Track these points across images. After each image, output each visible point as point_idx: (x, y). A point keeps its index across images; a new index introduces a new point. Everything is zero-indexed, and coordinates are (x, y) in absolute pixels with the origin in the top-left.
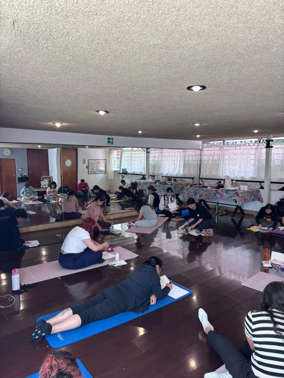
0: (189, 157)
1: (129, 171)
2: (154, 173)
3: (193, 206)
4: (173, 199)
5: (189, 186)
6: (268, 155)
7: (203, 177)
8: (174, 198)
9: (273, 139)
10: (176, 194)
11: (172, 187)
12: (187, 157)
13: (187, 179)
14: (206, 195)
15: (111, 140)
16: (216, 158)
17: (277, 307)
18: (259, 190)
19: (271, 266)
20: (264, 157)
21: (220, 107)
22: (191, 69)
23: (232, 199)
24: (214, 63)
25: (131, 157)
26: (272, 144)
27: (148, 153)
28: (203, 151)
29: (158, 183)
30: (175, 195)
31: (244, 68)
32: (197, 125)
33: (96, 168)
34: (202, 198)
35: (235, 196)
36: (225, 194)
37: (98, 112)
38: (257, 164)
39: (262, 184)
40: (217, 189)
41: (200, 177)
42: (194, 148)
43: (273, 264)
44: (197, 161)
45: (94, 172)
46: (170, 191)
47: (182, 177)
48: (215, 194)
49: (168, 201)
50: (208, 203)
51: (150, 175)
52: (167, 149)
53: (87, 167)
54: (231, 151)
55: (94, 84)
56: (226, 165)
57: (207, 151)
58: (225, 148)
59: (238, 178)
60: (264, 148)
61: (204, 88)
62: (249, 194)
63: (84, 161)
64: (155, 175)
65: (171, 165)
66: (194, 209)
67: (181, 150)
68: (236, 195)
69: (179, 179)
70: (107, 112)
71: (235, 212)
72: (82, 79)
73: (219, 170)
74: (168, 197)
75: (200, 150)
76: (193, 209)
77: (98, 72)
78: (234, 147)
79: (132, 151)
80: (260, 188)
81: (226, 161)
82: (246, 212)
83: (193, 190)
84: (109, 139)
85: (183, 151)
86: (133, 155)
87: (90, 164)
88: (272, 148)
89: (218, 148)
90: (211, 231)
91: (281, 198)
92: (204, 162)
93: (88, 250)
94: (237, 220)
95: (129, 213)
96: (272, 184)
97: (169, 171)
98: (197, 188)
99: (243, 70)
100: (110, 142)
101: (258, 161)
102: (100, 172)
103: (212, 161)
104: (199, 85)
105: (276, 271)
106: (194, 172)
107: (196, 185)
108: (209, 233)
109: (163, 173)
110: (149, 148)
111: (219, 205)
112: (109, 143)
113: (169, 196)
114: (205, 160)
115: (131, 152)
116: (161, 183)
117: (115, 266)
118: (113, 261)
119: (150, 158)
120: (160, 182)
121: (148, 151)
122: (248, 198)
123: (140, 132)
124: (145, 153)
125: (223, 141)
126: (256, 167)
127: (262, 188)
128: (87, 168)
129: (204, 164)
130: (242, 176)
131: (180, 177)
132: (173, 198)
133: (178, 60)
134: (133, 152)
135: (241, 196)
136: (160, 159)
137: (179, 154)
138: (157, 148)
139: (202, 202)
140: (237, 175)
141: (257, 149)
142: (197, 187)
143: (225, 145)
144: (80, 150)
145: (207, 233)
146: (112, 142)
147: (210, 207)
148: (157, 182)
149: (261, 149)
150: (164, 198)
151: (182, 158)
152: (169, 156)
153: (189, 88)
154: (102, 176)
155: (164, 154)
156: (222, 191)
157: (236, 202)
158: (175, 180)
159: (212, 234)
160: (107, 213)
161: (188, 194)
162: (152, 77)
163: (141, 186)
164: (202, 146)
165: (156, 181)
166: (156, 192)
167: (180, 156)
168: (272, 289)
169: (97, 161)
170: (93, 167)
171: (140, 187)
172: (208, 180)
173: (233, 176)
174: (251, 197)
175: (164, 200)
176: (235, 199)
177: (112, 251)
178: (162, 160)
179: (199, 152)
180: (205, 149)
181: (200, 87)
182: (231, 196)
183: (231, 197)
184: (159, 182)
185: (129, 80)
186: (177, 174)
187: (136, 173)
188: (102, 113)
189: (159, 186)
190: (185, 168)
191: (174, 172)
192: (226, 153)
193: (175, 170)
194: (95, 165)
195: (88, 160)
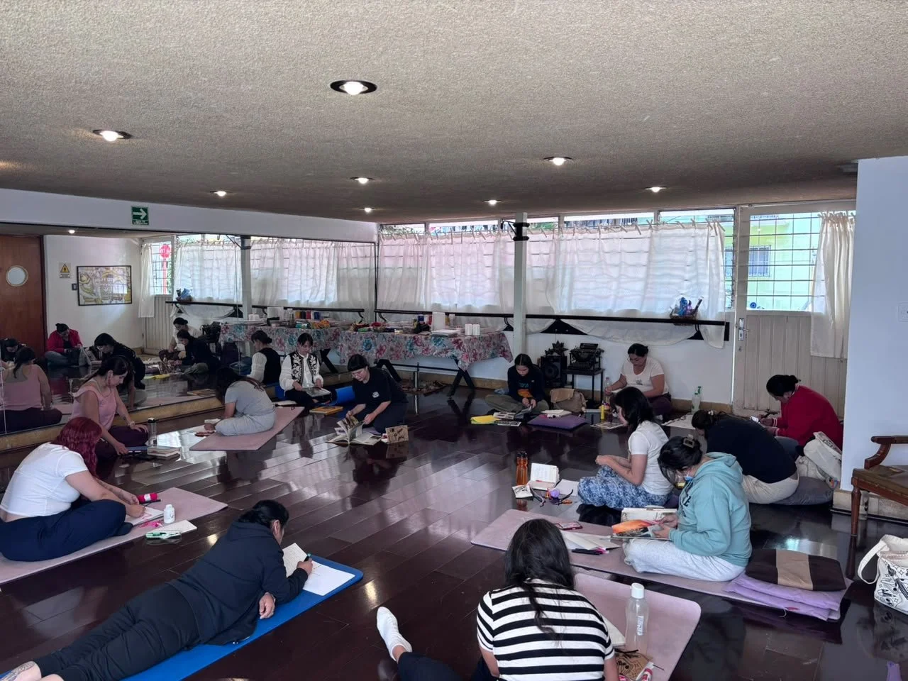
0: (350, 262)
1: (196, 296)
2: (264, 301)
3: (362, 375)
4: (314, 362)
5: (352, 328)
6: (519, 257)
7: (384, 308)
8: (316, 360)
9: (529, 221)
10: (321, 350)
11: (310, 332)
12: (345, 260)
13: (348, 313)
14: (392, 349)
15: (143, 214)
16: (410, 263)
17: (541, 572)
18: (503, 335)
19: (531, 495)
20: (511, 261)
21: (412, 139)
22: (339, 37)
23: (449, 354)
24: (390, 29)
25: (202, 259)
26: (526, 233)
27: (245, 248)
28: (380, 247)
29: (273, 325)
30: (319, 352)
31: (455, 47)
32: (363, 181)
33: (101, 289)
34: (384, 356)
35: (453, 349)
36: (433, 345)
37: (98, 134)
38: (497, 277)
39: (509, 319)
40: (413, 335)
41: (378, 308)
42: (360, 240)
43: (535, 489)
44: (368, 270)
45: (95, 300)
46: (307, 343)
47: (334, 307)
48: (411, 346)
49: (302, 367)
50: (396, 368)
51: (253, 304)
52: (294, 240)
53: (76, 287)
54: (443, 247)
55: (83, 54)
56: (432, 278)
57: (389, 247)
58: (429, 240)
59: (461, 308)
60: (510, 240)
61: (371, 88)
62: (484, 343)
63: (65, 271)
64: (265, 305)
65: (307, 280)
66: (365, 382)
67: (330, 242)
68: (455, 346)
69: (326, 314)
70: (126, 135)
71: (456, 385)
72: (43, 36)
73: (418, 292)
74: (301, 358)
75: (373, 244)
76: (362, 382)
77: (91, 21)
78: (448, 237)
79: (202, 244)
80: (505, 330)
81: (433, 269)
82: (479, 385)
83: (361, 338)
84: (135, 209)
85: (335, 247)
86: (207, 255)
87: (84, 278)
88: (528, 242)
89: (414, 240)
90: (404, 431)
91: (547, 350)
92: (385, 273)
93: (81, 503)
94: (460, 401)
95: (199, 401)
96: (529, 320)
97: (302, 295)
98: (370, 332)
99: (454, 54)
100: (140, 219)
101: (500, 270)
102: (113, 299)
103: (401, 270)
104: (358, 79)
105: (541, 504)
106: (361, 297)
107: (368, 326)
108: (398, 436)
109: (286, 299)
110: (248, 237)
111: (422, 370)
112: (138, 222)
113: (304, 355)
114: (386, 268)
115: (200, 248)
116: (282, 324)
117: (164, 537)
118: (157, 526)
119: (251, 262)
120: (280, 323)
121: (246, 245)
122: (482, 351)
123: (221, 194)
124: (238, 248)
125: (425, 223)
126: (496, 283)
127: (510, 328)
128: (73, 289)
129: (385, 277)
130: (469, 302)
131: (330, 307)
132: (313, 358)
133: (303, 9)
134: (205, 247)
135: (465, 347)
136: (278, 265)
137: (325, 253)
138: (269, 237)
139: (384, 367)
140: (456, 303)
141: (496, 242)
142: (369, 330)
143: (429, 233)
144: (49, 239)
145: (395, 435)
146: (146, 218)
147: (402, 376)
148: (274, 323)
149: (505, 242)
150: (292, 359)
151: (332, 263)
152: (301, 258)
153: (337, 86)
154: (119, 310)
155: (286, 253)
156: (426, 339)
157: (457, 361)
158: (317, 317)
159: (407, 438)
160: (136, 405)
161: (349, 348)
162: (243, 49)
163: (230, 334)
164: (379, 236)
165: (268, 320)
166: (271, 345)
167: (329, 259)
168: (528, 536)
169: (104, 269)
170: (93, 286)
171: (226, 335)
172: (395, 315)
173: (448, 305)
174: (487, 350)
175: (293, 364)
176: (454, 356)
177: (154, 500)
178: (283, 268)
179: (373, 248)
180: (386, 242)
181: (362, 86)
182: (445, 350)
184: (276, 323)
185: (180, 51)
186: (322, 303)
187: (215, 302)
188: (110, 136)
189: (277, 331)
190: (341, 287)
191: (314, 296)
192: (432, 253)
193: (316, 292)
194: (99, 280)
195: (78, 267)
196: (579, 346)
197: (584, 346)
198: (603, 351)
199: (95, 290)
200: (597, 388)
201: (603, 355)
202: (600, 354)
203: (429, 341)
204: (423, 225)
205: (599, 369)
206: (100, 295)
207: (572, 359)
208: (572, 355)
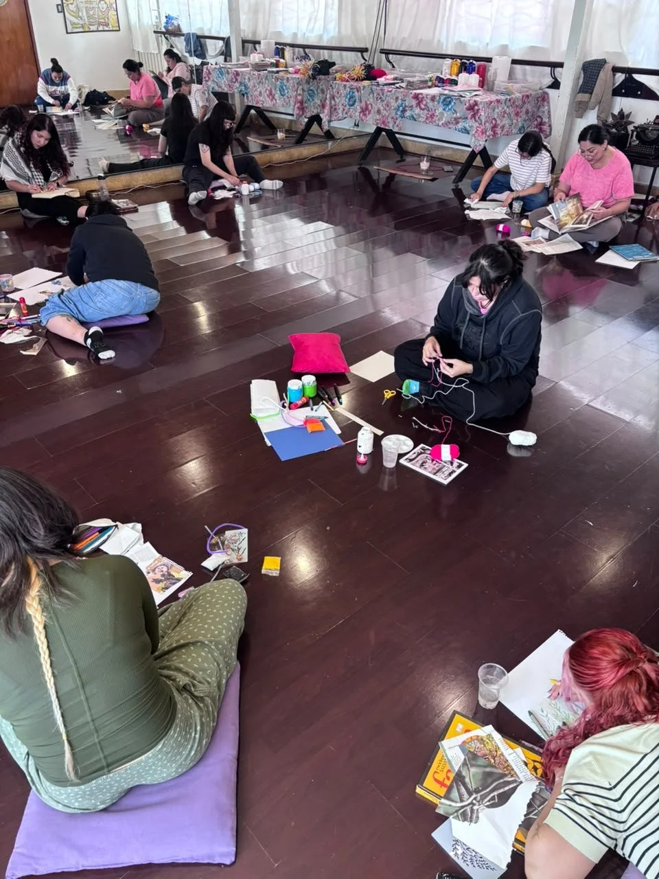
1: (184, 27)
2: (254, 33)
7: (394, 48)
13: (349, 53)
18: (545, 95)
23: (460, 126)
33: (86, 11)
35: (466, 118)
36: (441, 110)
39: (558, 70)
41: (385, 47)
47: (332, 45)
50: (398, 137)
51: (245, 38)
53: (61, 9)
59: (493, 49)
62: (510, 110)
64: (257, 39)
68: (470, 114)
73: (439, 22)
80: (550, 87)
97: (299, 24)
106: (366, 30)
109: (279, 30)
122: (506, 122)
126: (550, 9)
127: (556, 85)
128: (58, 11)
130: (504, 40)
139: (383, 135)
140: (488, 41)
156: (432, 100)
172: (406, 57)
173: (476, 44)
174: (515, 121)
176: (466, 129)
182: (455, 119)
183: (457, 121)
186: (321, 37)
190: (344, 13)
191: (312, 25)
193: (313, 21)
199: (80, 14)
203: (436, 103)
206: (86, 19)
207: (634, 138)
208: (635, 133)
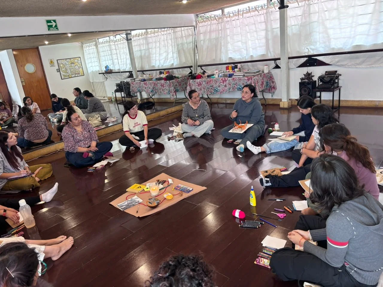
1: (113, 69)
6: (283, 20)
7: (203, 64)
12: (179, 39)
15: (54, 24)
20: (277, 25)
26: (287, 3)
27: (129, 40)
28: (197, 28)
33: (70, 70)
39: (278, 61)
41: (200, 64)
44: (192, 43)
45: (68, 76)
51: (138, 70)
53: (58, 70)
54: (233, 22)
56: (228, 42)
57: (202, 27)
58: (225, 19)
59: (248, 58)
60: (276, 10)
63: (51, 62)
64: (144, 70)
75: (193, 27)
78: (236, 16)
79: (110, 42)
81: (228, 37)
84: (49, 22)
85: (174, 31)
87: (61, 65)
88: (288, 9)
89: (215, 21)
96: (291, 60)
97: (160, 62)
100: (53, 27)
101: (271, 31)
102: (76, 74)
112: (51, 29)
114: (202, 40)
115: (109, 44)
121: (129, 38)
124: (126, 41)
125: (222, 9)
128: (57, 72)
130: (251, 54)
131: (176, 67)
137: (169, 37)
140: (245, 55)
143: (225, 15)
146: (56, 26)
149: (273, 12)
151: (173, 42)
155: (150, 40)
164: (196, 22)
167: (171, 40)
170: (66, 69)
173: (240, 57)
179: (193, 29)
180: (201, 25)
187: (121, 71)
191: (165, 62)
192: (227, 26)
194: (68, 66)
195: (57, 60)
196: (324, 73)
197: (328, 73)
198: (341, 75)
199: (67, 71)
200: (336, 98)
201: (340, 77)
202: (338, 77)
204: (221, 10)
205: (338, 87)
206: (70, 73)
207: (319, 82)
208: (319, 80)
